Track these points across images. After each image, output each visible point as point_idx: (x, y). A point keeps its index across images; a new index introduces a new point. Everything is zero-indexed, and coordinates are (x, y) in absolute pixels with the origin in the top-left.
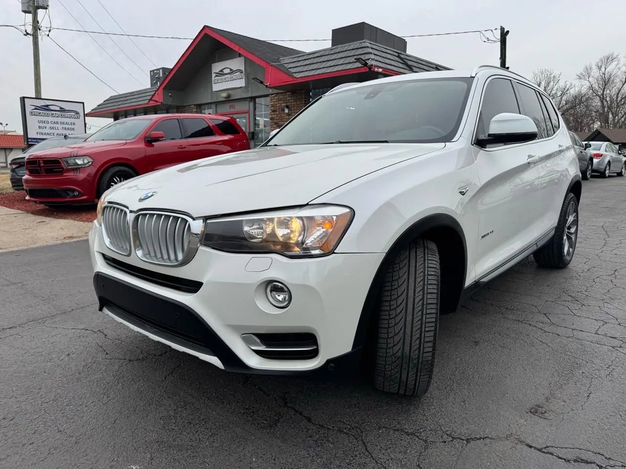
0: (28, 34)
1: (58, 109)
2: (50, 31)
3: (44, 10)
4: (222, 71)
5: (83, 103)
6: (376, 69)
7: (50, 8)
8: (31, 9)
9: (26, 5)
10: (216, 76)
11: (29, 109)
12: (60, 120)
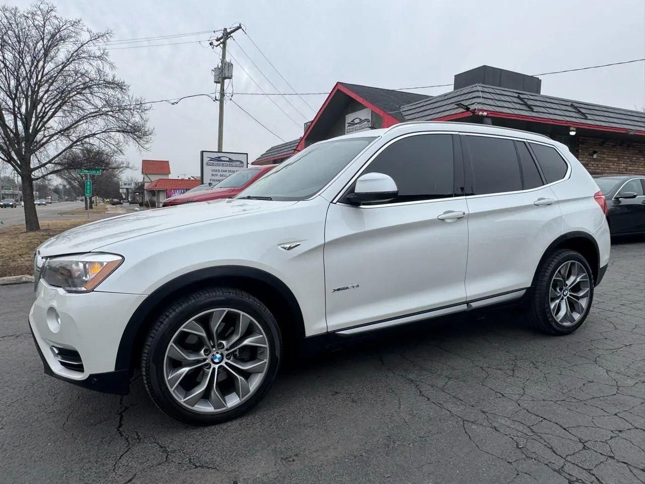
0: (216, 100)
1: (228, 159)
2: (232, 96)
3: (229, 80)
4: (353, 121)
5: (247, 154)
6: (481, 113)
7: (233, 78)
8: (220, 80)
9: (217, 77)
10: (349, 126)
11: (206, 160)
12: (228, 168)
